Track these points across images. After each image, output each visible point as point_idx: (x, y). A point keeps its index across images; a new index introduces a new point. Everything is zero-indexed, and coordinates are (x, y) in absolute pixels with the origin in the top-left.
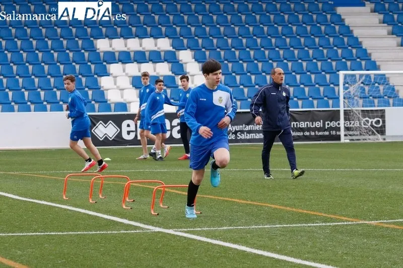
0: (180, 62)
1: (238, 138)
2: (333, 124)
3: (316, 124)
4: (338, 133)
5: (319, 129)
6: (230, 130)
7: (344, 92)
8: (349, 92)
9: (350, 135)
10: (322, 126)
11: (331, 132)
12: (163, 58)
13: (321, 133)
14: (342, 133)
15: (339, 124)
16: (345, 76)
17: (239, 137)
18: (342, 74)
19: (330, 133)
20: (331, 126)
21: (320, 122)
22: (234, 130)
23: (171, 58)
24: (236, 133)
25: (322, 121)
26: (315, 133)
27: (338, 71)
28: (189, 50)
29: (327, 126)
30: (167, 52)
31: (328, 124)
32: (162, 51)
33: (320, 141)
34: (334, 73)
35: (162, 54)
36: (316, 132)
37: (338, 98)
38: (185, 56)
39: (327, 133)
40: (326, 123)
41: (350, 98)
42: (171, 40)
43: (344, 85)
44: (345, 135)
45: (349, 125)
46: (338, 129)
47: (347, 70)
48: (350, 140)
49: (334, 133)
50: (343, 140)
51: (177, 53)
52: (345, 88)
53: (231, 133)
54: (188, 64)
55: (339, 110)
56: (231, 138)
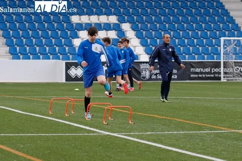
0: (123, 30)
1: (158, 78)
2: (216, 70)
3: (206, 70)
4: (219, 76)
5: (208, 73)
6: (153, 73)
7: (223, 50)
8: (227, 50)
9: (227, 77)
10: (209, 71)
11: (215, 75)
12: (112, 27)
13: (209, 76)
14: (222, 75)
15: (220, 70)
16: (225, 40)
17: (158, 77)
18: (222, 39)
19: (215, 76)
20: (215, 71)
21: (209, 69)
22: (155, 72)
23: (117, 28)
24: (156, 74)
25: (209, 68)
26: (205, 76)
27: (220, 37)
28: (128, 23)
29: (212, 71)
30: (115, 24)
31: (213, 70)
32: (112, 23)
33: (208, 80)
34: (218, 39)
35: (112, 25)
36: (206, 75)
37: (220, 54)
38: (126, 27)
39: (212, 76)
40: (212, 69)
41: (227, 54)
42: (117, 17)
43: (224, 46)
44: (224, 77)
45: (226, 71)
46: (220, 73)
47: (225, 36)
48: (227, 80)
49: (217, 75)
50: (223, 80)
51: (121, 25)
52: (225, 48)
53: (153, 75)
54: (127, 32)
55: (220, 62)
56: (153, 78)
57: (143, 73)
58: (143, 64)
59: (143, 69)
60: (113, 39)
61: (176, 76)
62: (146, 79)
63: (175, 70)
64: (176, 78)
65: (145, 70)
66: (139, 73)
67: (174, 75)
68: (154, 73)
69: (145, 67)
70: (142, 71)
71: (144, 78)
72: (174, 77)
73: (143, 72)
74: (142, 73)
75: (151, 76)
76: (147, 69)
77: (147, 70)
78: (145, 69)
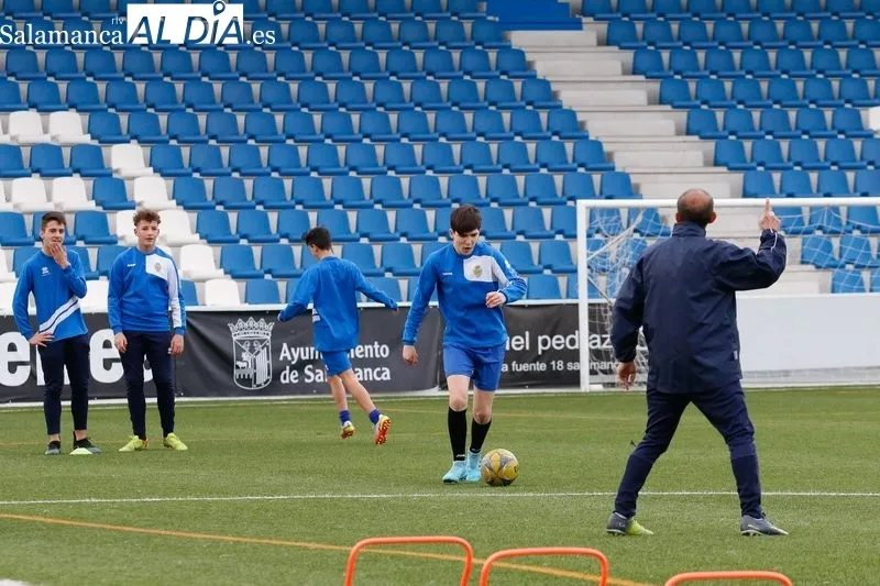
0: (115, 176)
1: (307, 380)
2: (558, 342)
3: (514, 343)
4: (570, 366)
5: (521, 357)
6: (285, 358)
7: (588, 256)
8: (604, 256)
9: (604, 372)
10: (527, 348)
11: (553, 363)
12: (67, 163)
13: (525, 367)
14: (584, 365)
15: (572, 342)
16: (592, 212)
17: (309, 377)
18: (583, 206)
19: (549, 366)
20: (552, 347)
21: (524, 337)
22: (296, 357)
23: (88, 164)
24: (300, 366)
25: (527, 334)
26: (510, 367)
27: (573, 199)
28: (134, 142)
29: (540, 347)
30: (77, 148)
31: (545, 343)
32: (66, 145)
33: (523, 387)
34: (563, 204)
35: (66, 153)
36: (514, 364)
37: (575, 271)
38: (127, 159)
39: (541, 367)
40: (540, 338)
41: (604, 270)
42: (86, 117)
43: (589, 236)
44: (593, 372)
45: (598, 346)
46: (574, 356)
47: (593, 196)
48: (605, 385)
49: (559, 365)
50: (588, 385)
51: (104, 150)
52: (593, 246)
53: (288, 368)
54: (137, 180)
55: (577, 305)
56: (287, 381)
57: (245, 363)
58: (240, 322)
59: (242, 342)
60: (79, 214)
61: (388, 372)
62: (254, 387)
63: (380, 344)
64: (388, 378)
65: (252, 350)
66: (227, 362)
67: (378, 369)
68: (289, 358)
69: (251, 334)
70: (240, 350)
71: (247, 381)
72: (379, 374)
73: (245, 356)
74: (241, 360)
75: (276, 374)
76: (262, 341)
77: (258, 347)
78: (252, 342)
